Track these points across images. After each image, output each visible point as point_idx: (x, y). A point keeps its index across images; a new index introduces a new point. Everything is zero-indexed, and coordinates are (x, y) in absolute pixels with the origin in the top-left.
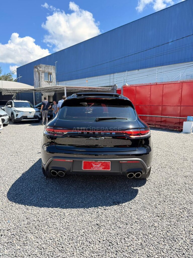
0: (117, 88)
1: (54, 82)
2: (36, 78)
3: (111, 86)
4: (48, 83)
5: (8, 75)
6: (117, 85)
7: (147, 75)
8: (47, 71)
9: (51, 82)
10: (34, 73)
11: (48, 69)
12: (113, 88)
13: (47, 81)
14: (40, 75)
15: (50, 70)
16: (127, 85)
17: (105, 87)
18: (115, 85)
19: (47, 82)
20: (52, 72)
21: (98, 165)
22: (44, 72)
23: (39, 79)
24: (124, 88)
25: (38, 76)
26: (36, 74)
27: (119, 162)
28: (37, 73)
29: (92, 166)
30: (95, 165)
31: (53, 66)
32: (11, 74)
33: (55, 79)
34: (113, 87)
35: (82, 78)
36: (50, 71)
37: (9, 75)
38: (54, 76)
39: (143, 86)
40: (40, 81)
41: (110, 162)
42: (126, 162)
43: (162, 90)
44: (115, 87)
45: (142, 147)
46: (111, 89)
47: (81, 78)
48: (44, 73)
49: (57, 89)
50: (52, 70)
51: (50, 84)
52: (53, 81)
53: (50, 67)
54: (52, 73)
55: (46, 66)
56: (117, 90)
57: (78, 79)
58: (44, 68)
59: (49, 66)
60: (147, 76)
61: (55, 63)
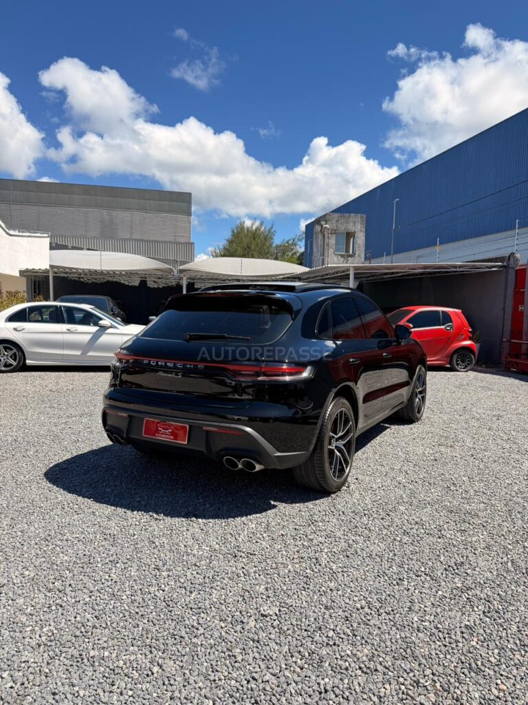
0: (519, 265)
1: (359, 256)
2: (317, 247)
4: (342, 259)
5: (288, 243)
6: (518, 255)
8: (343, 229)
9: (351, 256)
10: (314, 236)
11: (346, 223)
12: (505, 264)
13: (340, 255)
14: (326, 240)
15: (352, 224)
18: (512, 254)
19: (342, 256)
20: (356, 230)
21: (167, 429)
22: (334, 232)
23: (322, 251)
25: (322, 243)
26: (317, 239)
27: (202, 428)
28: (320, 236)
29: (157, 431)
30: (163, 429)
31: (359, 215)
32: (296, 240)
33: (362, 246)
34: (507, 260)
35: (468, 238)
36: (351, 228)
37: (290, 242)
38: (361, 238)
40: (324, 255)
41: (188, 426)
42: (216, 429)
44: (512, 260)
45: (283, 404)
47: (464, 238)
48: (334, 236)
49: (337, 273)
50: (357, 224)
51: (348, 260)
52: (357, 253)
53: (351, 219)
54: (355, 232)
55: (341, 217)
56: (518, 268)
57: (455, 241)
58: (337, 221)
59: (350, 216)
61: (393, 203)
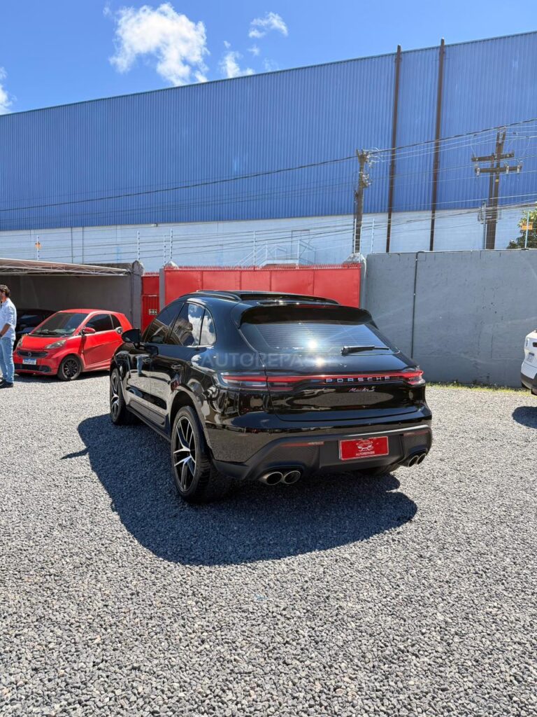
0: (144, 272)
3: (123, 264)
6: (142, 264)
7: (221, 245)
12: (129, 270)
16: (174, 264)
17: (102, 265)
18: (137, 262)
24: (168, 273)
27: (402, 435)
34: (131, 267)
39: (219, 271)
43: (269, 283)
44: (136, 267)
46: (126, 273)
56: (144, 275)
60: (219, 248)
